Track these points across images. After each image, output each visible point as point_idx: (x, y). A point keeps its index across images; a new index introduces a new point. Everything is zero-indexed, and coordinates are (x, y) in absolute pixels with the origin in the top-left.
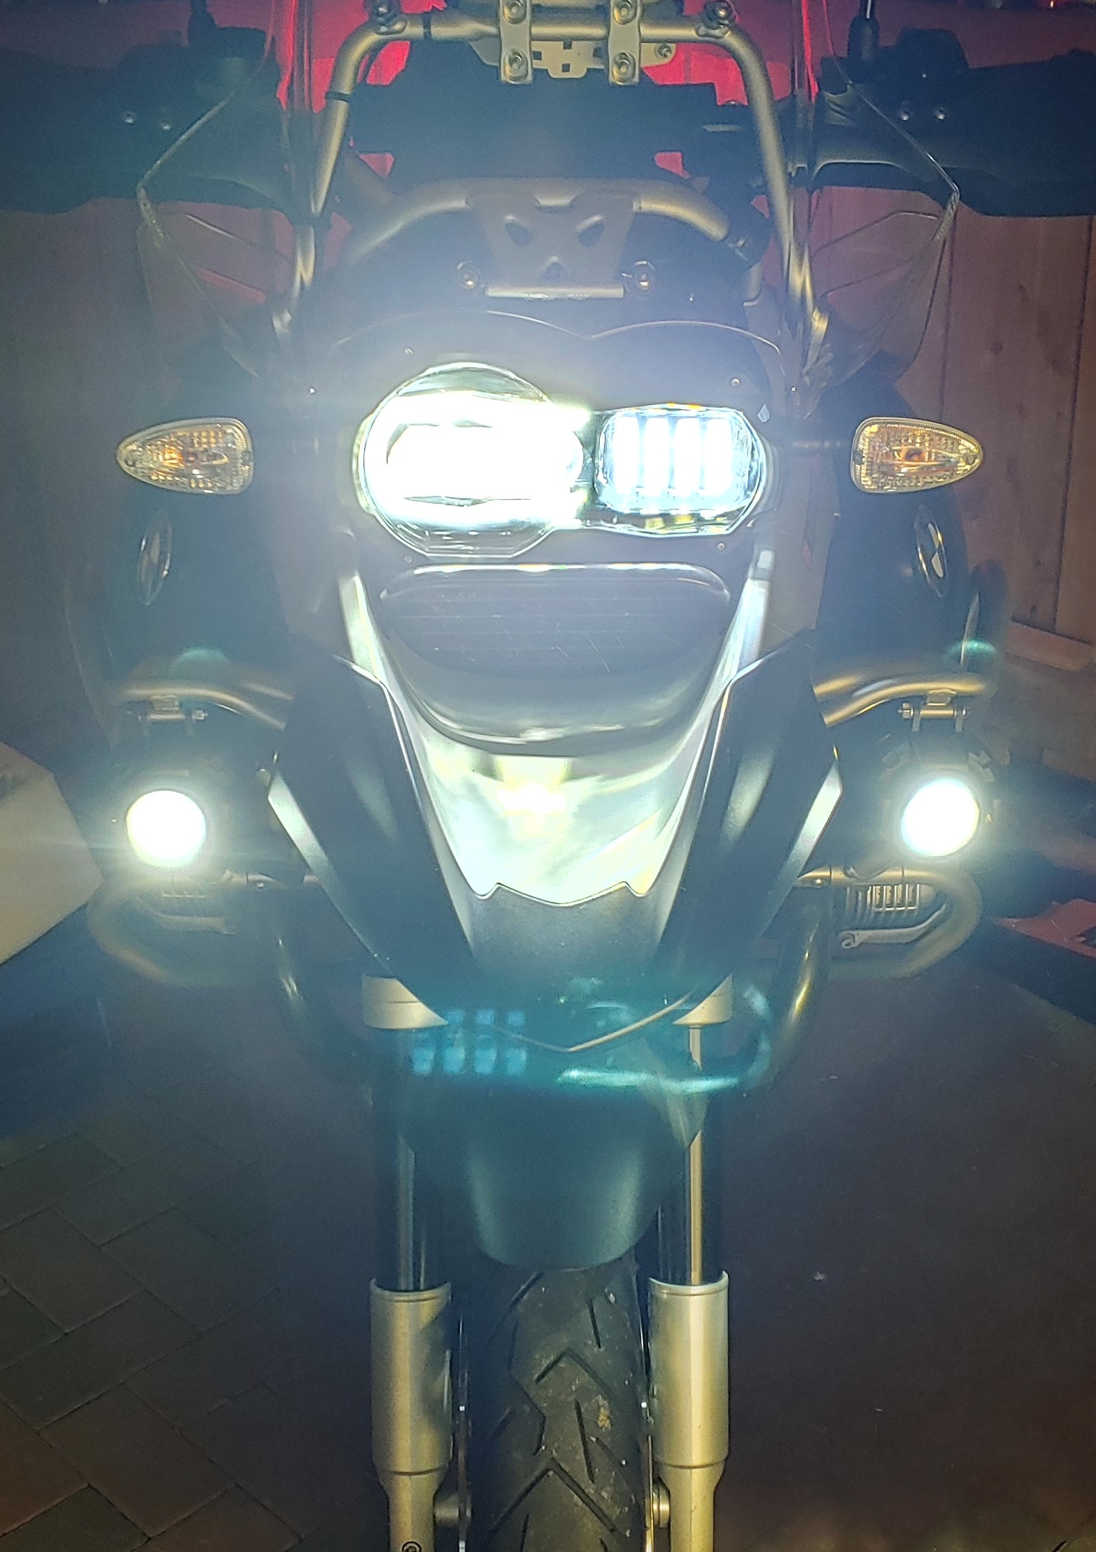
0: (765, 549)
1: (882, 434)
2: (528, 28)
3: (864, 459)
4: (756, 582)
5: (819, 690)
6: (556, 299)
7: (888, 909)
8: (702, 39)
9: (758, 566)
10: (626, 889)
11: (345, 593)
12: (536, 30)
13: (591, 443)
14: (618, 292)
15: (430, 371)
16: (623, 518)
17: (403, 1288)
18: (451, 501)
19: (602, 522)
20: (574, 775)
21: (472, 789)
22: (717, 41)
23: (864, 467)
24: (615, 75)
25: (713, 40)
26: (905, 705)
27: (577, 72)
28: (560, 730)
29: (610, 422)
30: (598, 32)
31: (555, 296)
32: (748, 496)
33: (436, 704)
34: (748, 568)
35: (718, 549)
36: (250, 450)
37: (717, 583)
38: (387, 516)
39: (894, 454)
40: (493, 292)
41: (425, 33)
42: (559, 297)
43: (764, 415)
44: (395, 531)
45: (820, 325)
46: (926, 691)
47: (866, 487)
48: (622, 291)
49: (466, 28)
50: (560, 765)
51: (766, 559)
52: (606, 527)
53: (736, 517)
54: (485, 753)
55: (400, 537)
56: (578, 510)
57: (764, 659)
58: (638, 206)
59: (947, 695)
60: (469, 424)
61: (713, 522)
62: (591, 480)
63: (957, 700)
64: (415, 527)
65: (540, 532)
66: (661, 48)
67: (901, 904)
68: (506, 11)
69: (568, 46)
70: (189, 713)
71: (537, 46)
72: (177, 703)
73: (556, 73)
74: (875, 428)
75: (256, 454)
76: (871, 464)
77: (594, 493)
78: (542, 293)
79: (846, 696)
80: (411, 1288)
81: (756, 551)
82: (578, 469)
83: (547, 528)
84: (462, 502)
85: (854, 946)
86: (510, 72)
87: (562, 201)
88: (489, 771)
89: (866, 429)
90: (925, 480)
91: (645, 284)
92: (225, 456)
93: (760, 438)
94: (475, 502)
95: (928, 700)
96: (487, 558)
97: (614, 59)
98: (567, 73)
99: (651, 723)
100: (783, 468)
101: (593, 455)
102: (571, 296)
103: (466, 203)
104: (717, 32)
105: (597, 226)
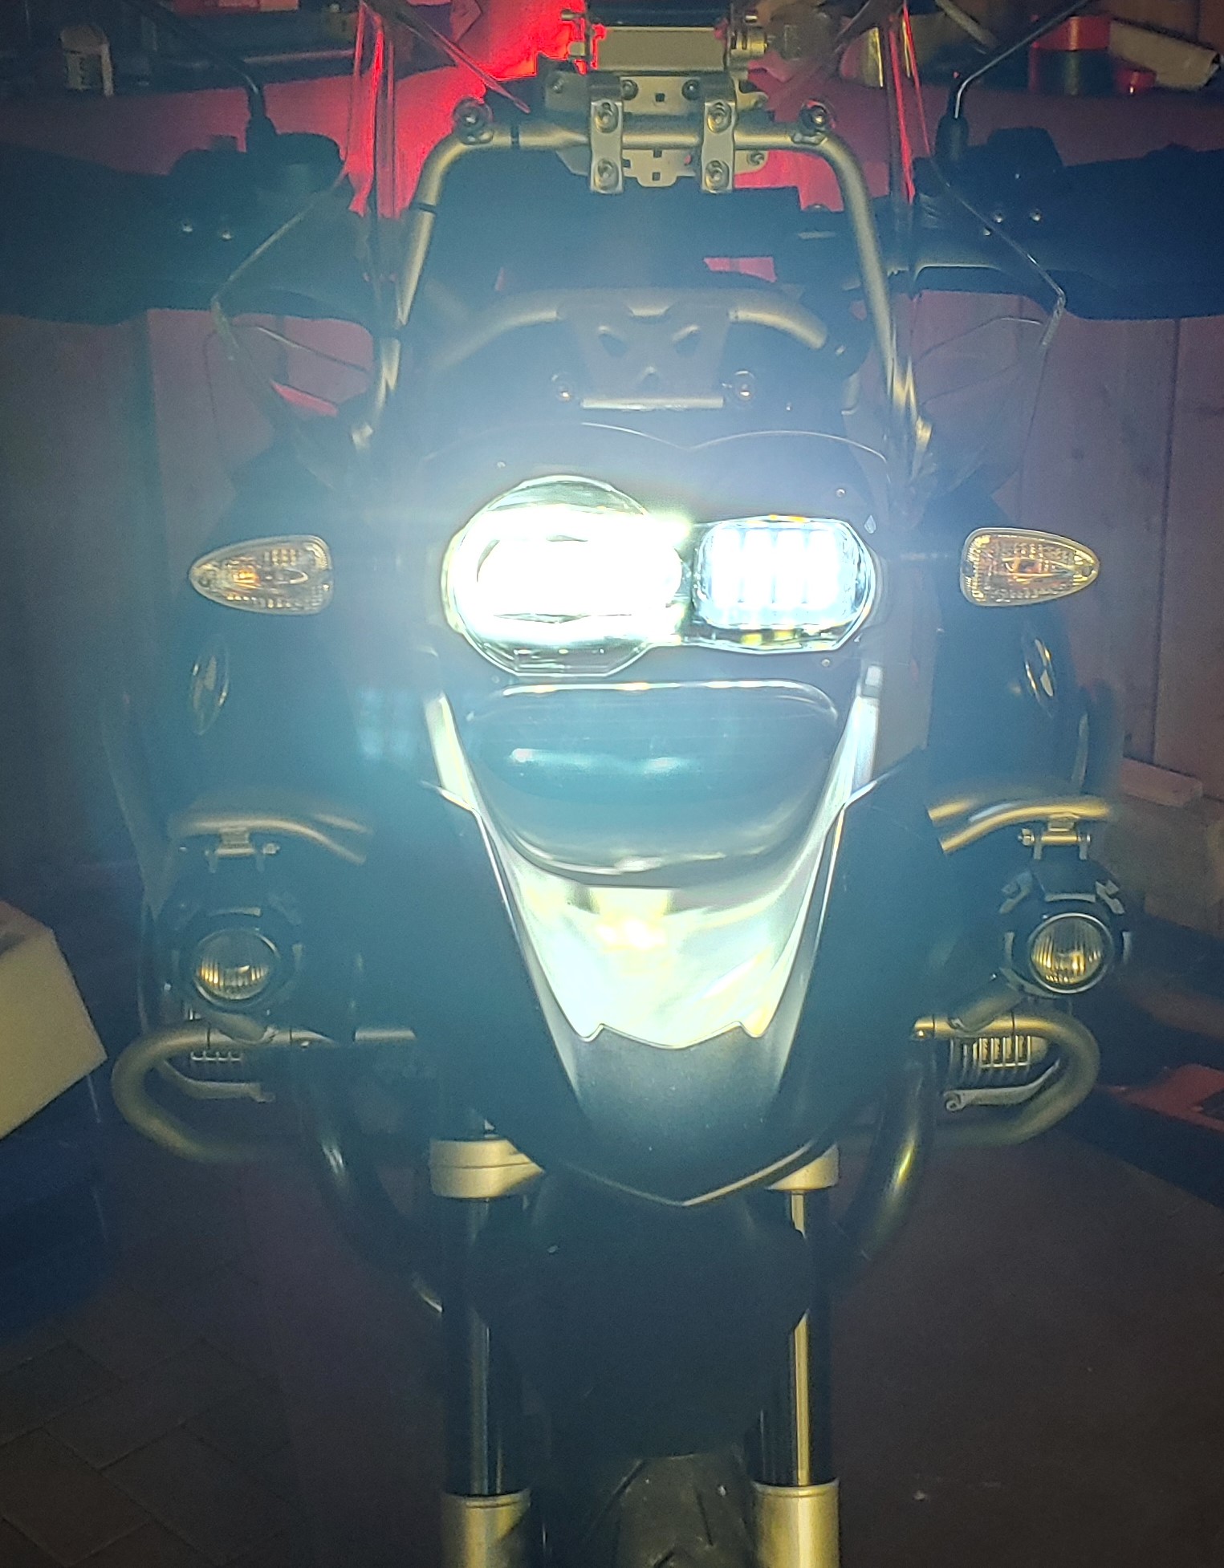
0: (873, 665)
1: (994, 544)
2: (619, 137)
3: (975, 571)
4: (866, 700)
5: (934, 814)
6: (654, 410)
7: (996, 1066)
8: (796, 145)
9: (866, 683)
10: (741, 1029)
11: (431, 716)
12: (627, 139)
13: (690, 556)
14: (717, 402)
15: (524, 485)
16: (724, 634)
17: (476, 1492)
18: (542, 618)
19: (701, 639)
20: (677, 907)
21: (569, 923)
22: (814, 148)
23: (975, 579)
24: (708, 183)
25: (810, 147)
26: (1025, 831)
27: (668, 180)
28: (657, 859)
29: (708, 535)
30: (691, 140)
31: (653, 407)
32: (855, 611)
33: (525, 834)
34: (856, 686)
35: (823, 666)
36: (330, 568)
37: (824, 700)
38: (476, 634)
39: (1005, 566)
40: (588, 404)
41: (513, 143)
42: (657, 408)
43: (870, 527)
44: (484, 650)
45: (923, 434)
46: (1046, 815)
47: (978, 600)
48: (722, 401)
49: (557, 137)
50: (661, 897)
51: (874, 675)
52: (705, 643)
53: (842, 633)
54: (579, 883)
55: (490, 656)
56: (676, 626)
57: (878, 780)
58: (735, 316)
59: (1069, 819)
60: (561, 538)
61: (817, 637)
62: (688, 593)
63: (1081, 825)
64: (505, 646)
65: (636, 649)
66: (753, 156)
67: (1012, 1060)
68: (597, 120)
69: (657, 154)
70: (259, 847)
71: (627, 154)
72: (247, 836)
73: (646, 181)
74: (986, 539)
75: (335, 572)
76: (982, 575)
77: (692, 608)
78: (639, 404)
79: (960, 822)
80: (486, 1492)
81: (863, 668)
82: (676, 582)
83: (643, 645)
84: (551, 618)
85: (959, 1107)
86: (600, 180)
87: (658, 311)
88: (585, 904)
89: (976, 540)
90: (1040, 593)
91: (746, 394)
92: (304, 574)
93: (868, 549)
94: (567, 619)
95: (1050, 825)
96: (579, 677)
97: (707, 169)
98: (658, 182)
99: (756, 851)
100: (891, 579)
101: (692, 568)
102: (669, 406)
103: (558, 313)
104: (813, 139)
105: (691, 334)
